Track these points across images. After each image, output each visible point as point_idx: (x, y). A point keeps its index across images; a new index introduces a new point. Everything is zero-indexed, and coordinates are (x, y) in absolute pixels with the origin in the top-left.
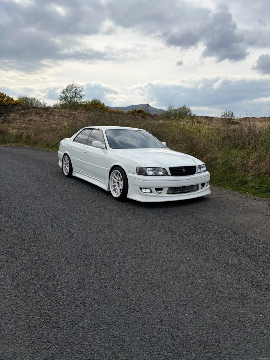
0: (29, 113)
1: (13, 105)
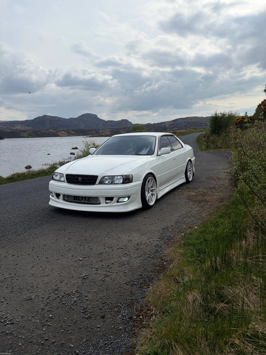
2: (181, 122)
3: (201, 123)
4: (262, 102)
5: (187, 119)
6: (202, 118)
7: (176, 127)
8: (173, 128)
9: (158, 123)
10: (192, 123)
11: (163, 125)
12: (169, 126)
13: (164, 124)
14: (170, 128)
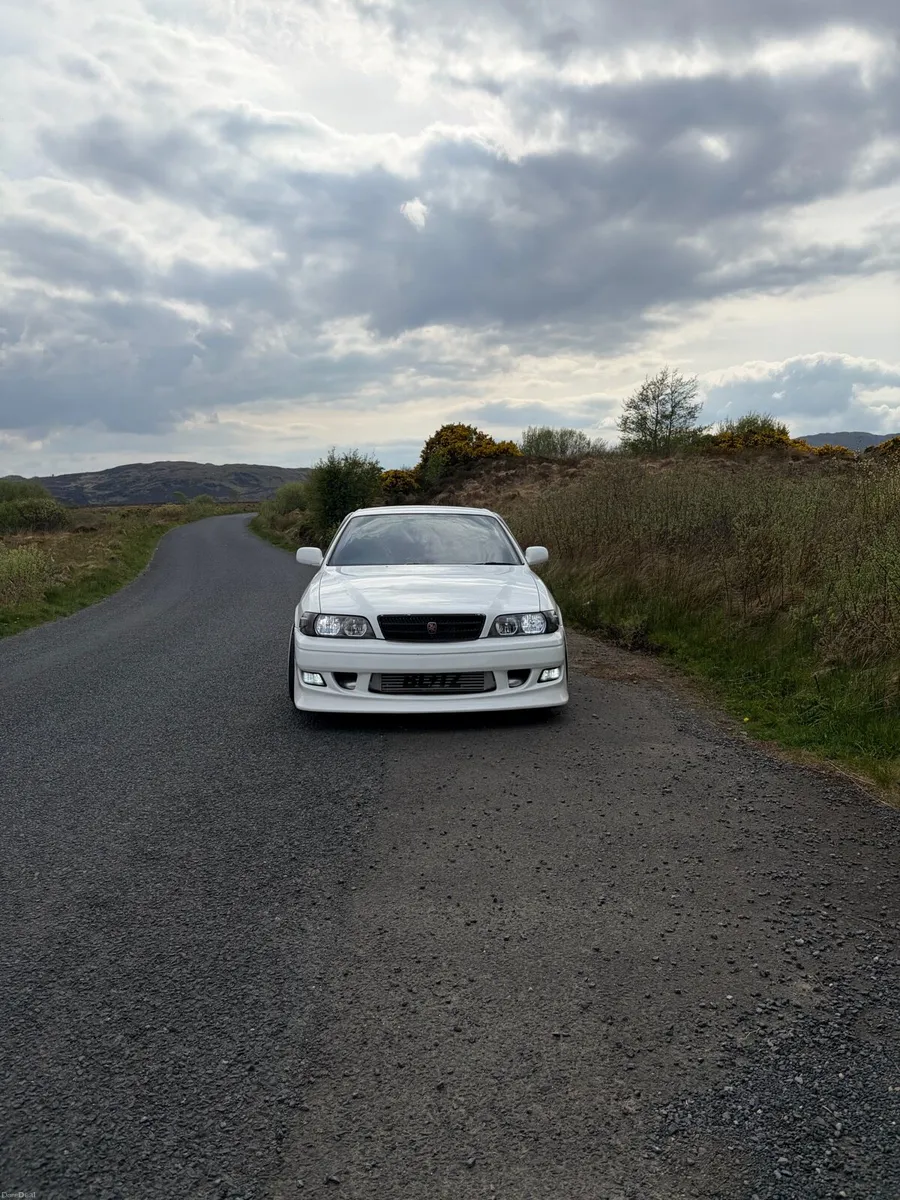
0: (518, 476)
1: (489, 457)
2: (138, 479)
3: (207, 485)
4: (438, 433)
5: (157, 470)
6: (209, 466)
7: (120, 493)
8: (111, 495)
9: (53, 478)
10: (176, 482)
11: (73, 484)
12: (94, 488)
13: (74, 481)
14: (98, 498)
